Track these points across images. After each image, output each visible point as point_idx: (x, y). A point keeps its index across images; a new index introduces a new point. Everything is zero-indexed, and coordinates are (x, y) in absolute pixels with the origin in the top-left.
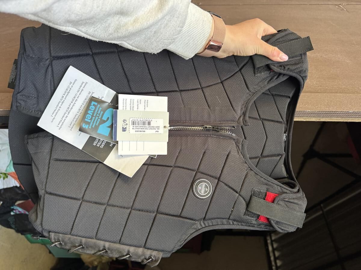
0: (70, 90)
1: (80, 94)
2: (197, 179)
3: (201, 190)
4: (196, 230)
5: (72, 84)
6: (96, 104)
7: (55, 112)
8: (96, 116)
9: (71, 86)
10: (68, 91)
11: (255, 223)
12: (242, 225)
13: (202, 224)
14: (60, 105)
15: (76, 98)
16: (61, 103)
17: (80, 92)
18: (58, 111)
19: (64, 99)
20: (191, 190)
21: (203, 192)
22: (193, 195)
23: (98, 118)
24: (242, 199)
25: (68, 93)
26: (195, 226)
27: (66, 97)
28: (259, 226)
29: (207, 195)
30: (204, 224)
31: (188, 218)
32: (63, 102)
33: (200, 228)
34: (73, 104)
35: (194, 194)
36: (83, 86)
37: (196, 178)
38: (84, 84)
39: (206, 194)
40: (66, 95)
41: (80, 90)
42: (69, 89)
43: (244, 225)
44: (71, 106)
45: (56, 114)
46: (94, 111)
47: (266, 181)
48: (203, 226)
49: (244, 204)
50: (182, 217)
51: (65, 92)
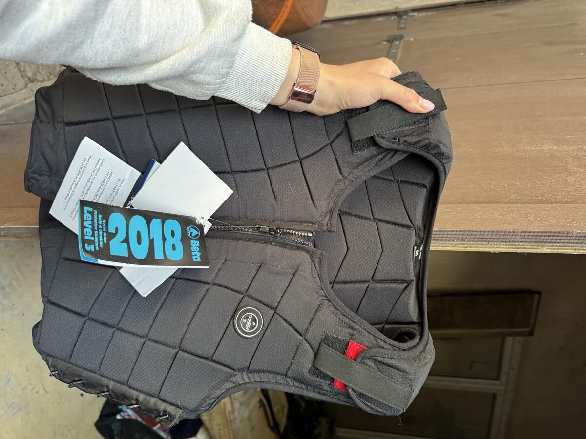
0: (84, 170)
1: (96, 175)
2: (242, 307)
3: (245, 324)
4: (235, 385)
5: (87, 160)
6: (91, 209)
7: (68, 197)
8: (98, 229)
9: (85, 163)
10: (82, 170)
11: (328, 389)
12: (308, 390)
13: (245, 376)
14: (73, 188)
15: (92, 180)
16: (74, 186)
17: (96, 172)
18: (71, 195)
19: (77, 180)
20: (232, 322)
21: (248, 327)
22: (233, 329)
23: (103, 232)
24: (307, 345)
25: (83, 172)
26: (234, 379)
27: (80, 178)
28: (336, 397)
29: (254, 332)
30: (248, 378)
31: (222, 364)
32: (76, 185)
33: (241, 383)
34: (87, 188)
35: (235, 329)
36: (99, 164)
37: (241, 305)
38: (101, 161)
39: (252, 331)
40: (80, 175)
41: (97, 170)
42: (83, 167)
43: (311, 389)
44: (86, 190)
45: (69, 200)
46: (93, 220)
47: (351, 322)
48: (247, 380)
49: (311, 354)
50: (214, 361)
51: (79, 171)
